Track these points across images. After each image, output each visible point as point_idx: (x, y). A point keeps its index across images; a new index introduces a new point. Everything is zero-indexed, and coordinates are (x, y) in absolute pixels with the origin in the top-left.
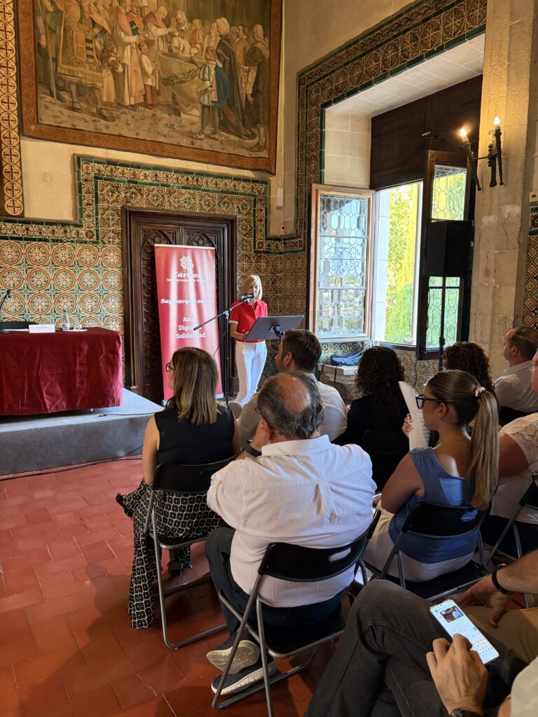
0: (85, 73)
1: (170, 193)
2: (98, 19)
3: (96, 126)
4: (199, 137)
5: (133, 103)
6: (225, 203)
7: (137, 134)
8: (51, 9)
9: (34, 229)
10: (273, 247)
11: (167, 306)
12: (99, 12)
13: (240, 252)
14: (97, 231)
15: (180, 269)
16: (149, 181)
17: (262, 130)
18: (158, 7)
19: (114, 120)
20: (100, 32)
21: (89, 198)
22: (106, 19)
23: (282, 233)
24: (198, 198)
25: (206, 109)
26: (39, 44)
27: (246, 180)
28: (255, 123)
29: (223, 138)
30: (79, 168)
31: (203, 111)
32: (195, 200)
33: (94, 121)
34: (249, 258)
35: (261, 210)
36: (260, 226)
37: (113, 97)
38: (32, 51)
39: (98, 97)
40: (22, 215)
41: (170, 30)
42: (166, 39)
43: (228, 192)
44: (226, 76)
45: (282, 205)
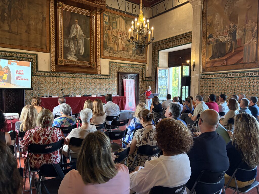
0: (111, 45)
1: (126, 68)
2: (114, 34)
3: (113, 55)
4: (132, 56)
5: (120, 50)
6: (137, 70)
8: (106, 33)
9: (102, 76)
10: (146, 79)
11: (125, 92)
13: (139, 80)
14: (113, 77)
15: (128, 84)
16: (123, 66)
17: (145, 54)
18: (125, 31)
20: (114, 37)
21: (112, 70)
22: (116, 34)
23: (148, 76)
24: (132, 69)
26: (104, 40)
27: (141, 65)
28: (143, 53)
30: (110, 64)
31: (133, 51)
34: (141, 82)
35: (144, 71)
36: (144, 75)
37: (116, 49)
39: (114, 49)
41: (127, 35)
43: (137, 68)
45: (148, 70)
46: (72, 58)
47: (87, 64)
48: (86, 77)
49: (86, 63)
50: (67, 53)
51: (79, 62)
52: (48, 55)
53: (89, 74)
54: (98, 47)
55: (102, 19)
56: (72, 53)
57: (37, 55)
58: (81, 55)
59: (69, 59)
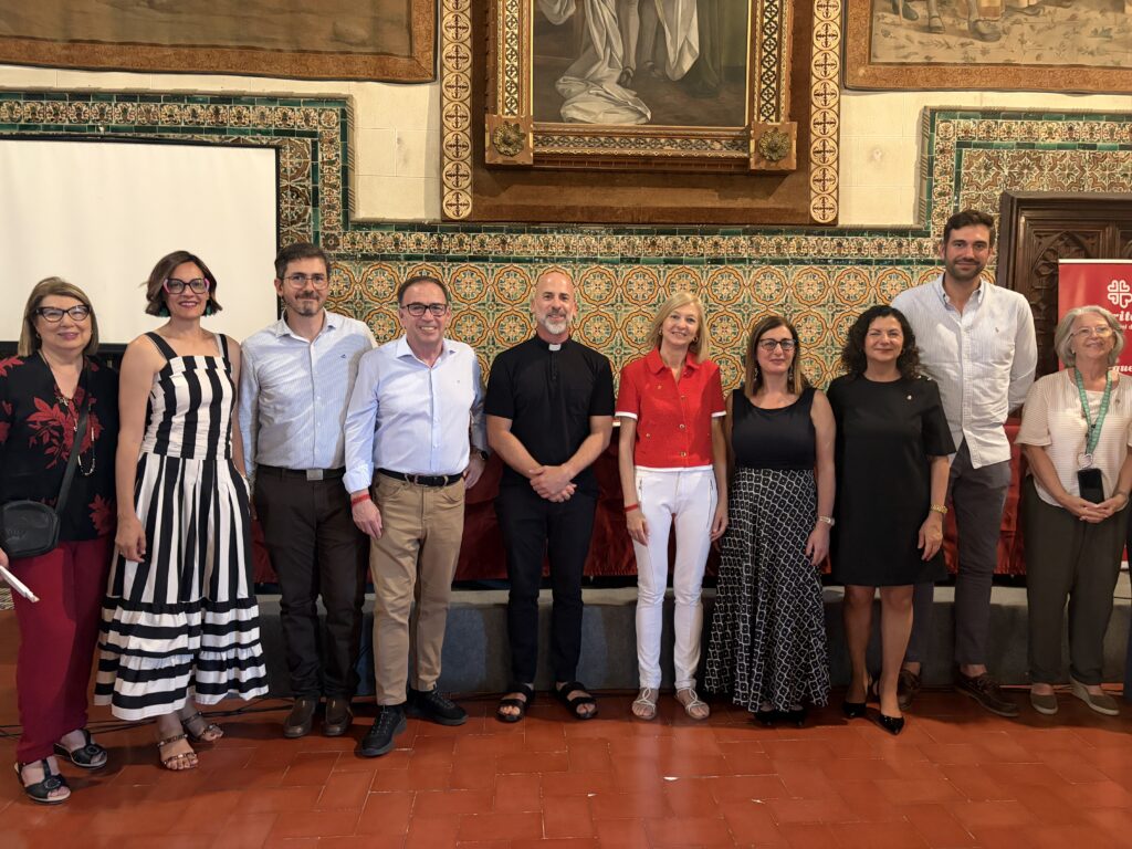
3: (966, 53)
5: (1033, 2)
7: (1038, 58)
9: (850, 244)
19: (999, 38)
33: (962, 45)
39: (972, 1)
40: (836, 219)
46: (600, 108)
47: (717, 145)
48: (709, 252)
49: (717, 139)
50: (563, 70)
51: (655, 136)
53: (732, 229)
56: (602, 69)
57: (343, 105)
58: (678, 76)
59: (574, 114)
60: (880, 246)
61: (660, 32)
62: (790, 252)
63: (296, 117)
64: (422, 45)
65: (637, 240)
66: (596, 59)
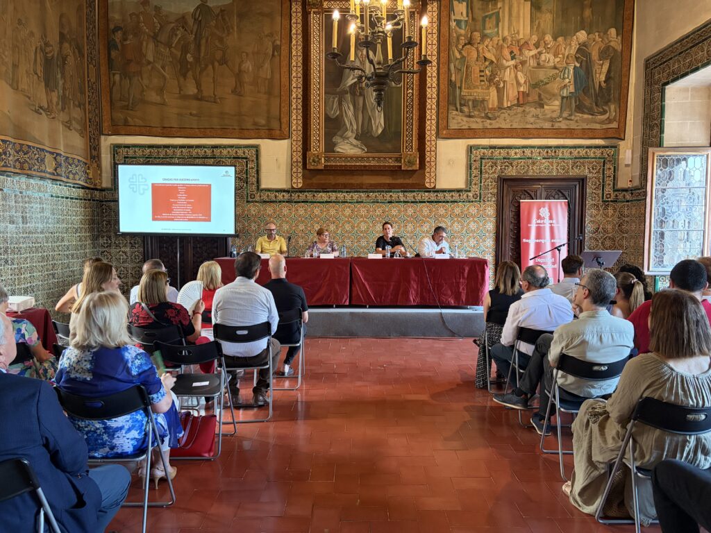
0: (478, 93)
1: (534, 163)
2: (488, 55)
3: (483, 124)
4: (558, 120)
5: (509, 105)
6: (577, 166)
7: (511, 125)
8: (459, 56)
9: (440, 195)
10: (620, 197)
11: (528, 244)
12: (489, 51)
13: (589, 202)
14: (480, 193)
15: (539, 217)
16: (518, 156)
17: (612, 107)
18: (531, 36)
19: (496, 119)
20: (489, 64)
21: (475, 172)
22: (494, 55)
23: (629, 185)
24: (555, 165)
25: (565, 99)
26: (451, 80)
27: (598, 147)
28: (607, 102)
29: (578, 118)
30: (471, 153)
31: (562, 101)
32: (552, 166)
33: (482, 122)
34: (598, 207)
35: (610, 169)
36: (609, 181)
37: (496, 104)
38: (446, 85)
39: (486, 105)
40: (435, 186)
41: (539, 50)
42: (536, 58)
43: (580, 158)
44: (582, 72)
45: (630, 163)
46: (349, 148)
47: (390, 161)
48: (388, 199)
49: (391, 158)
50: (335, 134)
51: (368, 158)
52: (285, 144)
53: (397, 190)
54: (431, 104)
55: (444, 13)
56: (349, 134)
57: (257, 148)
58: (376, 135)
59: (339, 150)
60: (452, 196)
61: (370, 119)
62: (418, 198)
63: (240, 153)
64: (284, 126)
65: (362, 194)
66: (347, 130)
